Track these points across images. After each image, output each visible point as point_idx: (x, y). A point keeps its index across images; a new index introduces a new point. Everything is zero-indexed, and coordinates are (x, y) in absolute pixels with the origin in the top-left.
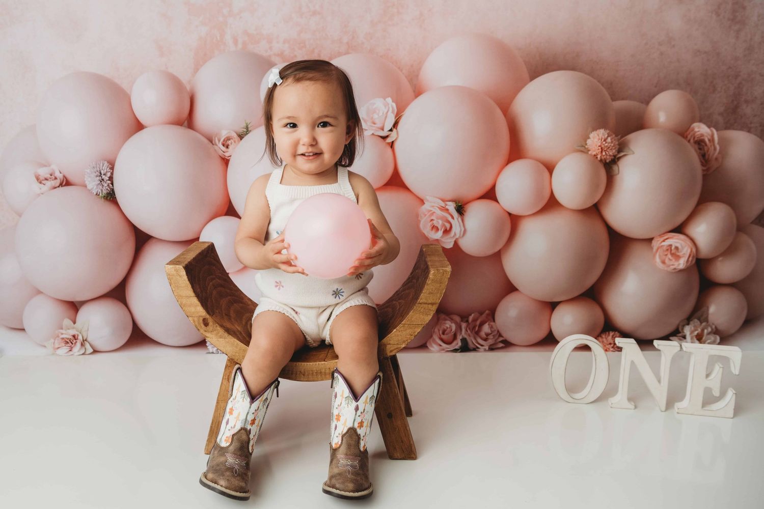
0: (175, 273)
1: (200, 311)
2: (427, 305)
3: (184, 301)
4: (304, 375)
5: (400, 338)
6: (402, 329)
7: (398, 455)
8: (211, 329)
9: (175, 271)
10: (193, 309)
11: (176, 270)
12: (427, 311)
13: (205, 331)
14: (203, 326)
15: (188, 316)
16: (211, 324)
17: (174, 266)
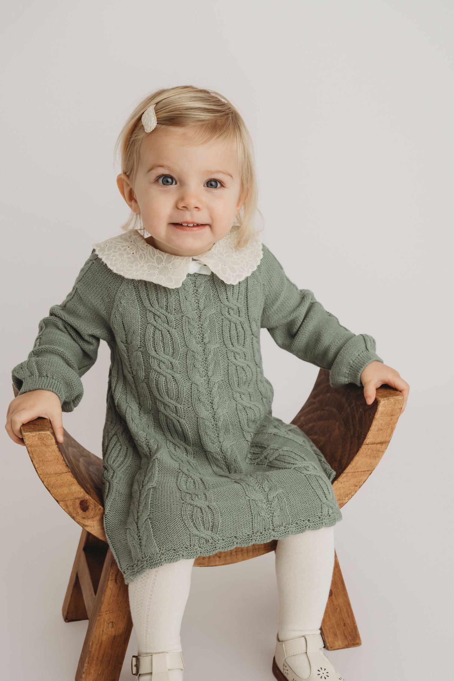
0: (39, 442)
1: (78, 491)
2: (375, 445)
3: (53, 480)
4: (220, 557)
5: (342, 492)
6: (345, 479)
7: (340, 643)
8: (92, 514)
9: (39, 439)
10: (65, 490)
11: (41, 439)
12: (375, 452)
13: (84, 518)
14: (80, 511)
15: (57, 501)
16: (91, 506)
17: (38, 433)
